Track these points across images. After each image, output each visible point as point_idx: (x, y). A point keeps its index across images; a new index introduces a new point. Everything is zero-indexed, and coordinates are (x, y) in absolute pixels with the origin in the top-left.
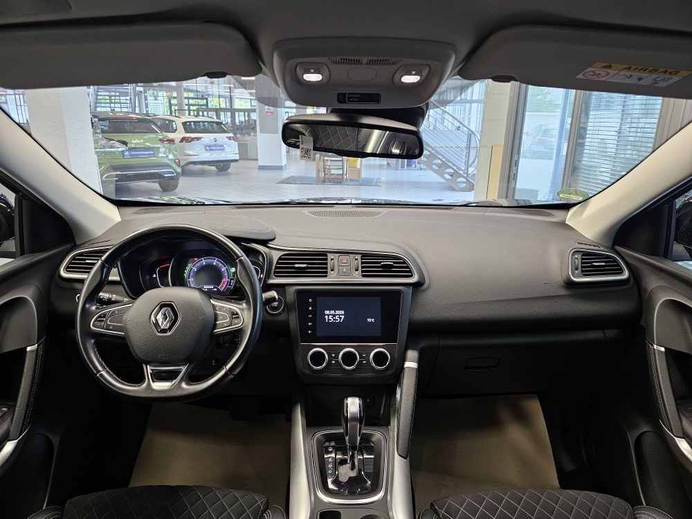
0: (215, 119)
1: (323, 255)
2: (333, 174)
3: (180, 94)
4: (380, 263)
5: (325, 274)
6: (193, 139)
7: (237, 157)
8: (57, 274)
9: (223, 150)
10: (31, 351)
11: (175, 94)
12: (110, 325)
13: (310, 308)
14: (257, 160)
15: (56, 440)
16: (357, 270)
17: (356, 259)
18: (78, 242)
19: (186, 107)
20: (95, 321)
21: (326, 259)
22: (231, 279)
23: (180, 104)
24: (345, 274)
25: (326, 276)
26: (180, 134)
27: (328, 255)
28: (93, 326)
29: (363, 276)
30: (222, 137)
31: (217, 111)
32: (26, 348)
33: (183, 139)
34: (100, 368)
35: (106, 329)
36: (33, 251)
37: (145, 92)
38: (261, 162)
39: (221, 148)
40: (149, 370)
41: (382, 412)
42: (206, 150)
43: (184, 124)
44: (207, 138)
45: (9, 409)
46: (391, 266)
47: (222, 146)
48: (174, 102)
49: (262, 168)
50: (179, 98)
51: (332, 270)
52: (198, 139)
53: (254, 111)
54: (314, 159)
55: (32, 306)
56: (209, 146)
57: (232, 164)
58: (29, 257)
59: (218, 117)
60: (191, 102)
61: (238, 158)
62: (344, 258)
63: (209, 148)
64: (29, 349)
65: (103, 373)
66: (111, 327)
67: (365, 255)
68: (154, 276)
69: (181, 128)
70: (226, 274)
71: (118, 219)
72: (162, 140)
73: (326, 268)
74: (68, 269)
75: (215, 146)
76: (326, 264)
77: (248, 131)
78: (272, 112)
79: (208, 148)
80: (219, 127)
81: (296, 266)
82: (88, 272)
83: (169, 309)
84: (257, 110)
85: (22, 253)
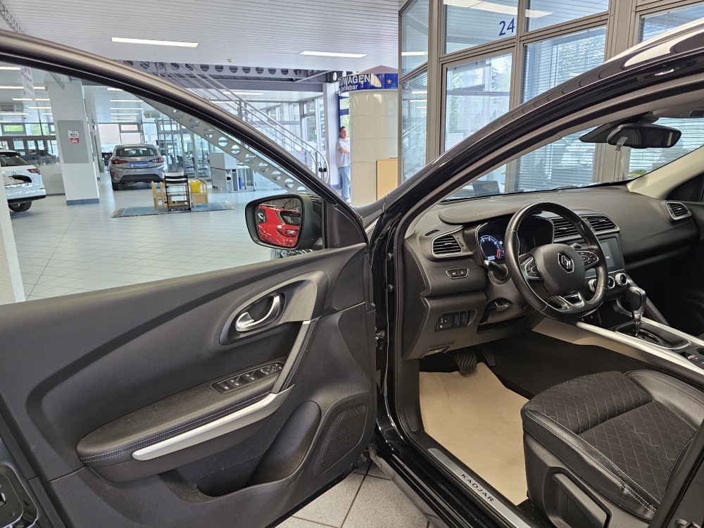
0: (7, 149)
2: (174, 202)
4: (598, 221)
7: (44, 192)
12: (534, 273)
14: (64, 194)
20: (527, 271)
28: (528, 275)
30: (21, 170)
38: (70, 197)
49: (70, 203)
53: (54, 138)
57: (34, 202)
59: (11, 146)
61: (45, 194)
64: (304, 323)
74: (436, 252)
78: (78, 139)
84: (58, 138)
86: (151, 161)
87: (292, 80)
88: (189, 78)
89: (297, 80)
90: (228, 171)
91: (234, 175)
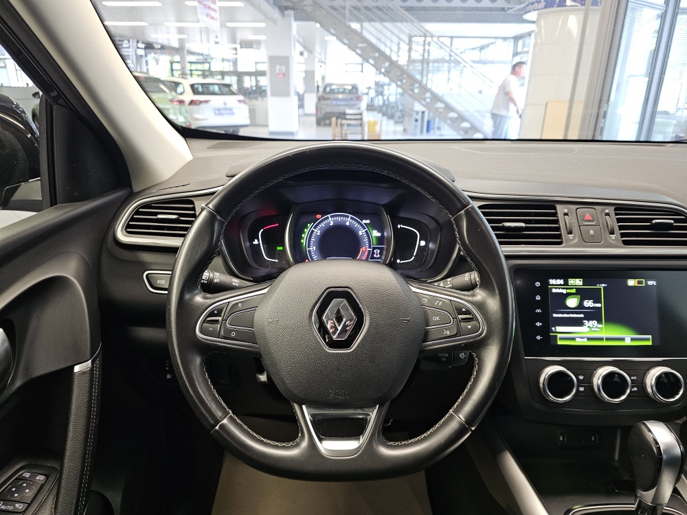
0: (222, 81)
1: (546, 207)
3: (183, 58)
4: (650, 220)
5: (557, 240)
6: (201, 102)
7: (247, 122)
8: (110, 238)
9: (233, 114)
10: (82, 373)
11: (177, 58)
12: (232, 331)
13: (538, 298)
14: (268, 125)
15: (116, 499)
16: (612, 233)
17: (607, 214)
18: (136, 189)
19: (189, 72)
20: (204, 322)
21: (555, 214)
22: (374, 248)
23: (183, 68)
24: (593, 241)
25: (560, 243)
26: (189, 96)
27: (559, 207)
28: (201, 331)
29: (626, 243)
30: (232, 101)
31: (223, 74)
32: (72, 367)
33: (192, 103)
34: (219, 414)
35: (225, 338)
36: (72, 199)
37: (146, 56)
38: (271, 128)
39: (230, 111)
40: (305, 414)
41: (616, 458)
42: (216, 114)
43: (192, 86)
44: (217, 101)
45: (47, 476)
46: (670, 226)
47: (231, 109)
48: (176, 66)
50: (182, 62)
51: (570, 233)
52: (206, 102)
53: (264, 73)
54: (330, 124)
55: (79, 293)
56: (219, 110)
58: (65, 207)
60: (194, 67)
62: (586, 212)
63: (219, 112)
64: (77, 369)
65: (225, 421)
66: (233, 334)
67: (619, 208)
68: (256, 242)
69: (189, 90)
70: (366, 240)
71: (188, 156)
72: (172, 101)
73: (558, 229)
74: (130, 229)
75: (225, 109)
76: (557, 222)
77: (255, 96)
78: (284, 74)
79: (217, 112)
80: (226, 89)
81: (507, 224)
82: (183, 236)
83: (345, 302)
84: (268, 73)
85: (53, 202)
86: (351, 99)
87: (503, 9)
88: (378, 12)
89: (509, 9)
90: (417, 113)
91: (423, 117)
